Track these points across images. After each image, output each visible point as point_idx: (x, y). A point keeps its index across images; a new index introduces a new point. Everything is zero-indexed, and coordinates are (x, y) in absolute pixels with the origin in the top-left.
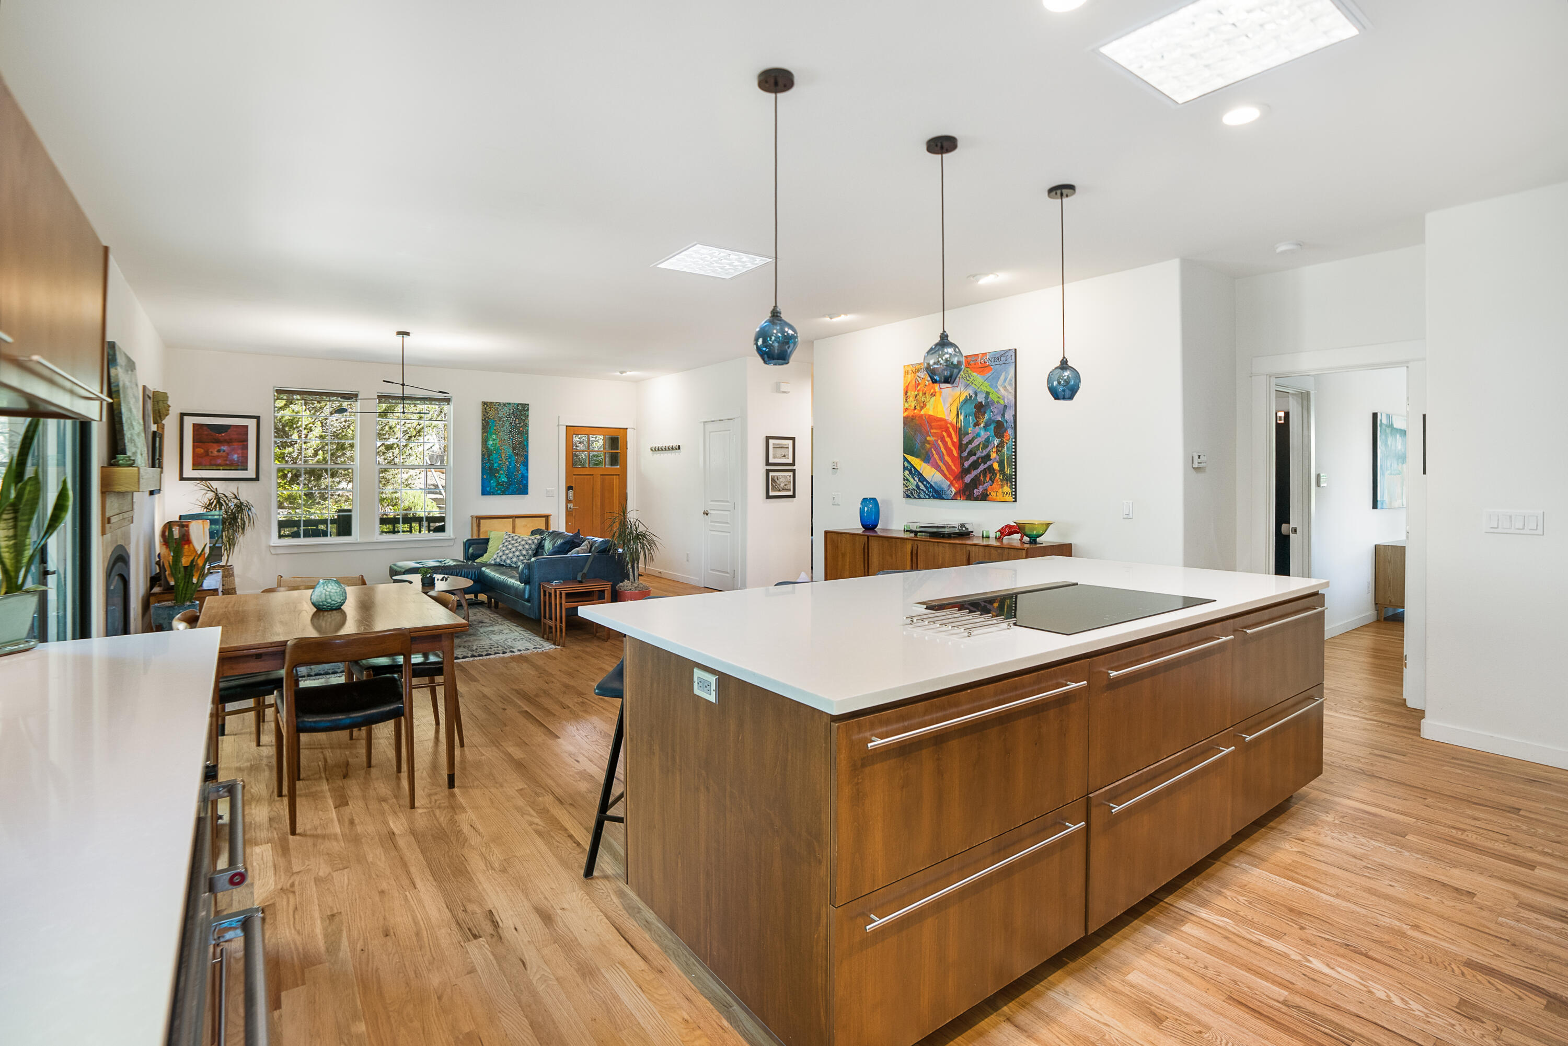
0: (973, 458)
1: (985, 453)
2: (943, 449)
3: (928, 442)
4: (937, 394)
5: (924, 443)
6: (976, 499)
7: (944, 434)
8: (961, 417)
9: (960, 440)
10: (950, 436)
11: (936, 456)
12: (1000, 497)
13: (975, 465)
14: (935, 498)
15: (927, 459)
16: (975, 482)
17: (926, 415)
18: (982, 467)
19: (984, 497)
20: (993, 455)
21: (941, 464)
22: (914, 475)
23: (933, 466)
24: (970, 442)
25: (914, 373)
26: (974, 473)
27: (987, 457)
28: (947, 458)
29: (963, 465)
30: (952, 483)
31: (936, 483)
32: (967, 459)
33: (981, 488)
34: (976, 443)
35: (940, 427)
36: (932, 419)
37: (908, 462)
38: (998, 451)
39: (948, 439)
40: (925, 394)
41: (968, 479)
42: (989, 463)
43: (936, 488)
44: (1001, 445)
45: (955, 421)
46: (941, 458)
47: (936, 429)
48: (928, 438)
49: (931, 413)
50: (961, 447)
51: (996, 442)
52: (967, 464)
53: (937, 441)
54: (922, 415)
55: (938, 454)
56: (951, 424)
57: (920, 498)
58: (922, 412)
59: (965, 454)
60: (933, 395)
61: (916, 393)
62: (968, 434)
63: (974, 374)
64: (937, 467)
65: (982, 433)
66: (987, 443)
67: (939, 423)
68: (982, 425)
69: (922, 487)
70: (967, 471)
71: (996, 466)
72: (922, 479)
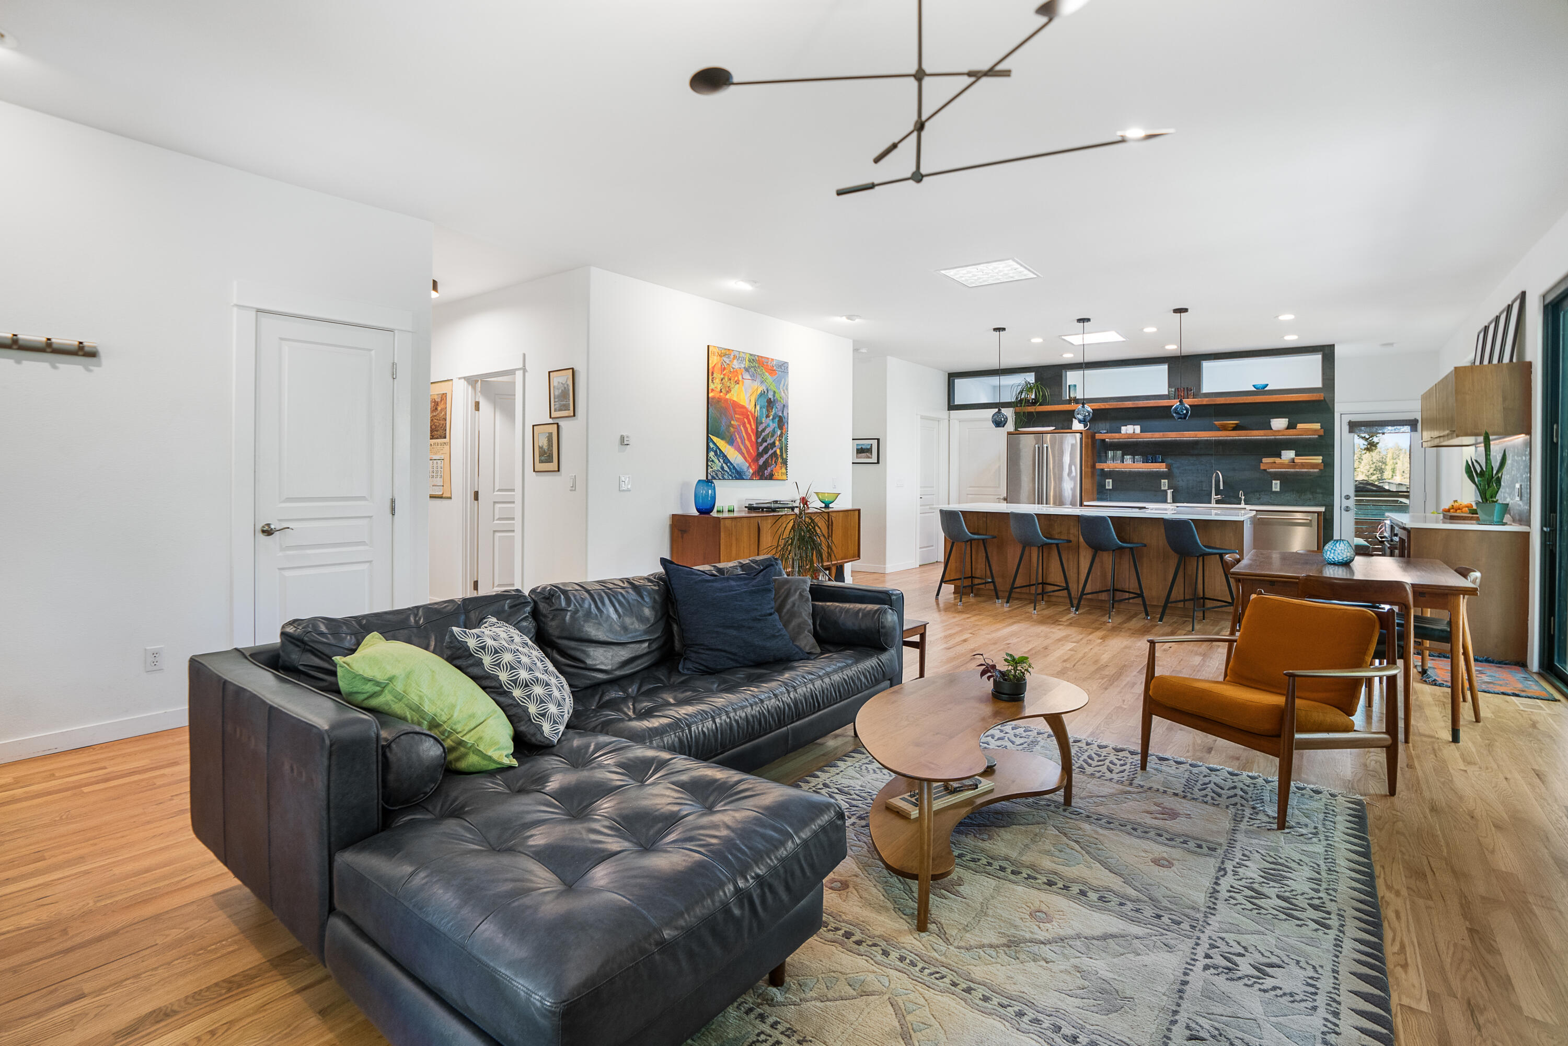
0: (765, 444)
1: (772, 440)
2: (744, 434)
3: (732, 426)
4: (741, 383)
5: (729, 426)
6: (766, 479)
7: (746, 420)
8: (758, 408)
9: (757, 428)
10: (749, 423)
11: (739, 440)
12: (780, 477)
13: (766, 450)
14: (737, 479)
15: (731, 442)
16: (766, 464)
17: (731, 400)
18: (770, 452)
19: (771, 477)
20: (777, 443)
21: (742, 447)
22: (719, 456)
23: (736, 449)
24: (763, 430)
25: (721, 356)
26: (766, 456)
27: (773, 444)
28: (747, 442)
29: (758, 449)
30: (750, 465)
31: (738, 465)
32: (761, 445)
33: (769, 469)
34: (767, 432)
35: (742, 414)
36: (736, 405)
37: (714, 443)
38: (780, 440)
39: (748, 426)
40: (730, 379)
41: (761, 462)
42: (774, 449)
43: (738, 469)
44: (781, 436)
45: (753, 410)
46: (743, 442)
47: (739, 414)
48: (732, 422)
49: (735, 399)
50: (758, 435)
51: (779, 433)
52: (761, 449)
53: (739, 426)
54: (727, 399)
55: (740, 437)
56: (750, 412)
57: (724, 479)
58: (727, 397)
59: (760, 440)
60: (737, 382)
61: (722, 376)
62: (762, 423)
63: (767, 374)
64: (739, 450)
65: (771, 424)
66: (774, 432)
67: (742, 410)
68: (771, 417)
69: (726, 468)
70: (760, 455)
71: (778, 452)
72: (726, 460)
